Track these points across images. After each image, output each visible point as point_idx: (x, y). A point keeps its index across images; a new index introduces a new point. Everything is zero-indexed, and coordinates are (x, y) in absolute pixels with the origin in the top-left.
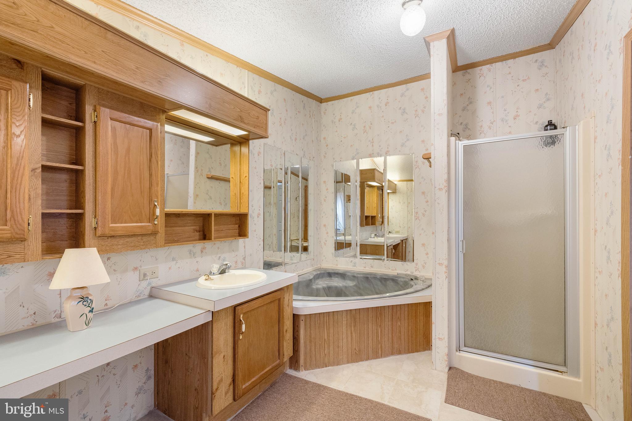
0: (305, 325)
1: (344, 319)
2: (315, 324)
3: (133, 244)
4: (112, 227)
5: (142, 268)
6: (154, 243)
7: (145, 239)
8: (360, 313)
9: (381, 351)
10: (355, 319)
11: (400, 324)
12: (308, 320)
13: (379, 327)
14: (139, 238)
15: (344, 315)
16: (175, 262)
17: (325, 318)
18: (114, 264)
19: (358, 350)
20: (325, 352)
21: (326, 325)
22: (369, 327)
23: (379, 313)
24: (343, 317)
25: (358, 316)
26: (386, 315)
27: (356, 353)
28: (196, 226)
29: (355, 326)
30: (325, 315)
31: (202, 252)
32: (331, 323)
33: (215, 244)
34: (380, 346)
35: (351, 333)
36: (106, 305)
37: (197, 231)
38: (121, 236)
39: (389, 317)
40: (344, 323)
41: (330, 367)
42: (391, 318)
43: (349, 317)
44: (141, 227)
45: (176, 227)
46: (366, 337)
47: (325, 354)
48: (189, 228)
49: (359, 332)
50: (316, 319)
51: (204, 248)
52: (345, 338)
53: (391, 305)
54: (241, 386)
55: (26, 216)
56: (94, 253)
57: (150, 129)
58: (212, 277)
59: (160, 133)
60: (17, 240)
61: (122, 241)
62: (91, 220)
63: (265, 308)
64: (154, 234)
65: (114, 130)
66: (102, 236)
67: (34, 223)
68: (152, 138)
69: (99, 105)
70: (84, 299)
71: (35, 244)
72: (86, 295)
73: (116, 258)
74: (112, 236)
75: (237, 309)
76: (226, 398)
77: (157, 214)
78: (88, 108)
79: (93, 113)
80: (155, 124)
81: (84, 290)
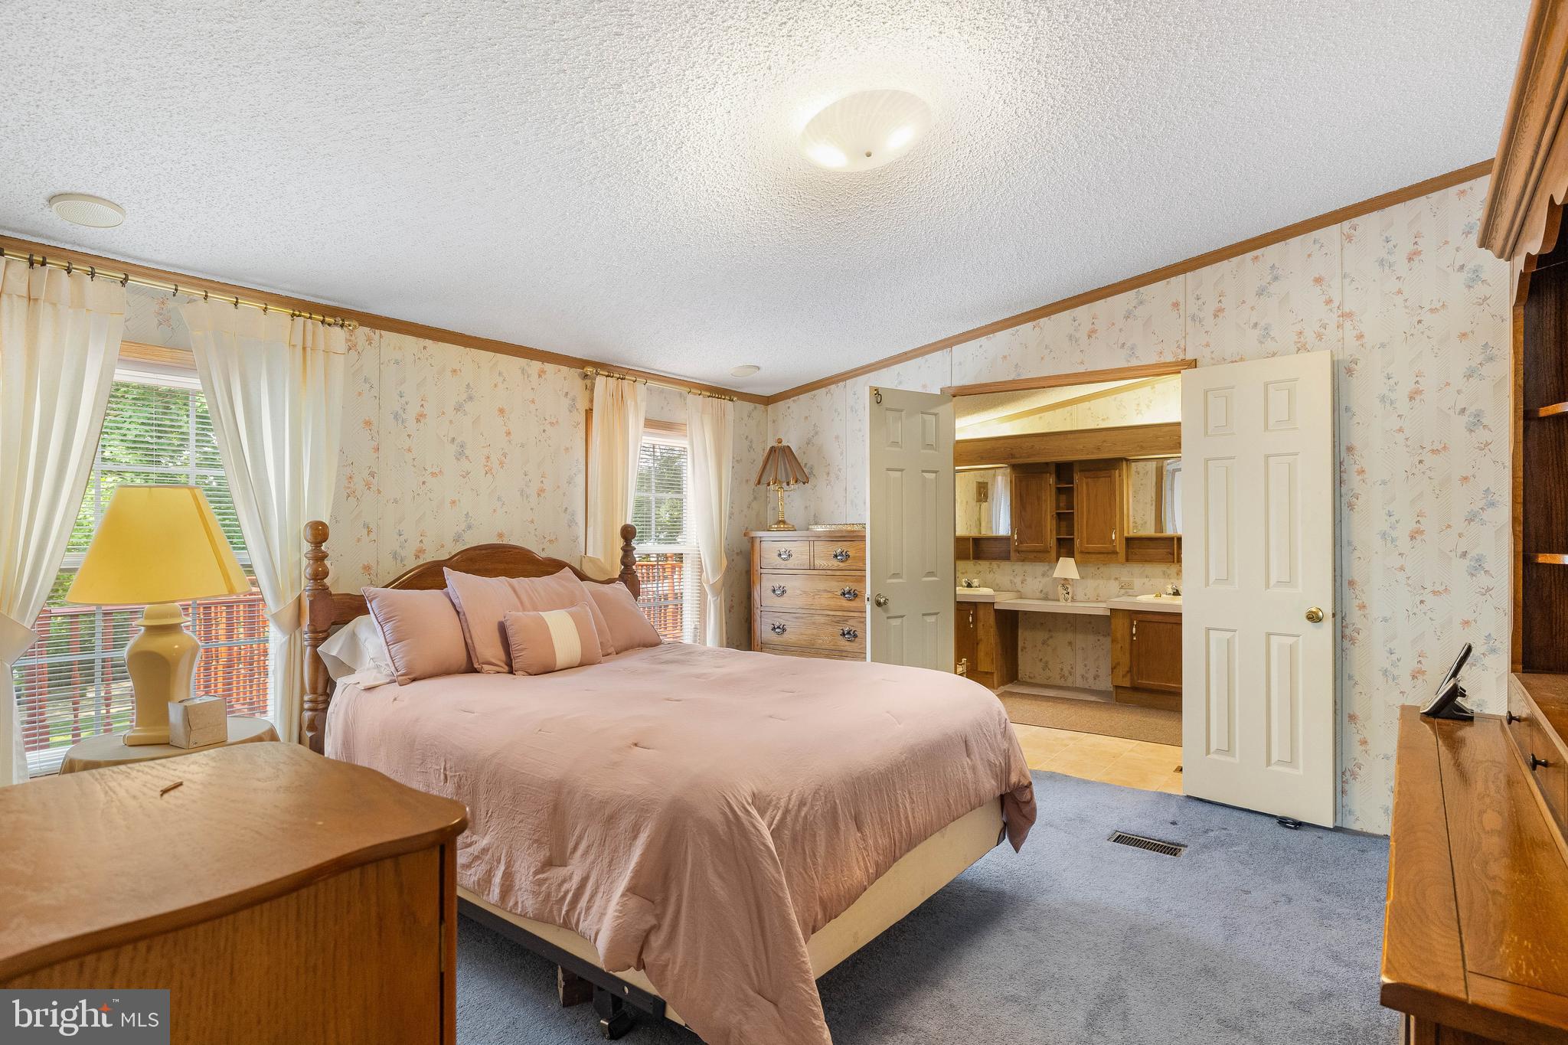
3: (1101, 559)
4: (1086, 545)
6: (1117, 560)
7: (1111, 556)
14: (1106, 555)
16: (1148, 579)
18: (1102, 572)
28: (1169, 549)
36: (1097, 599)
37: (1170, 554)
38: (1094, 553)
44: (1104, 547)
45: (1149, 549)
48: (1161, 550)
54: (1136, 678)
55: (1049, 539)
56: (1071, 561)
57: (1110, 477)
58: (1164, 596)
59: (1120, 476)
60: (1046, 551)
61: (1094, 556)
62: (1077, 542)
63: (1169, 626)
64: (1115, 553)
65: (1087, 484)
66: (1082, 552)
67: (1053, 543)
68: (1112, 483)
69: (1080, 472)
70: (1063, 585)
71: (1054, 554)
72: (1065, 582)
73: (1102, 569)
74: (1089, 553)
75: (1132, 614)
76: (1124, 680)
77: (1114, 538)
78: (1075, 475)
79: (1076, 477)
80: (1113, 471)
81: (1066, 579)
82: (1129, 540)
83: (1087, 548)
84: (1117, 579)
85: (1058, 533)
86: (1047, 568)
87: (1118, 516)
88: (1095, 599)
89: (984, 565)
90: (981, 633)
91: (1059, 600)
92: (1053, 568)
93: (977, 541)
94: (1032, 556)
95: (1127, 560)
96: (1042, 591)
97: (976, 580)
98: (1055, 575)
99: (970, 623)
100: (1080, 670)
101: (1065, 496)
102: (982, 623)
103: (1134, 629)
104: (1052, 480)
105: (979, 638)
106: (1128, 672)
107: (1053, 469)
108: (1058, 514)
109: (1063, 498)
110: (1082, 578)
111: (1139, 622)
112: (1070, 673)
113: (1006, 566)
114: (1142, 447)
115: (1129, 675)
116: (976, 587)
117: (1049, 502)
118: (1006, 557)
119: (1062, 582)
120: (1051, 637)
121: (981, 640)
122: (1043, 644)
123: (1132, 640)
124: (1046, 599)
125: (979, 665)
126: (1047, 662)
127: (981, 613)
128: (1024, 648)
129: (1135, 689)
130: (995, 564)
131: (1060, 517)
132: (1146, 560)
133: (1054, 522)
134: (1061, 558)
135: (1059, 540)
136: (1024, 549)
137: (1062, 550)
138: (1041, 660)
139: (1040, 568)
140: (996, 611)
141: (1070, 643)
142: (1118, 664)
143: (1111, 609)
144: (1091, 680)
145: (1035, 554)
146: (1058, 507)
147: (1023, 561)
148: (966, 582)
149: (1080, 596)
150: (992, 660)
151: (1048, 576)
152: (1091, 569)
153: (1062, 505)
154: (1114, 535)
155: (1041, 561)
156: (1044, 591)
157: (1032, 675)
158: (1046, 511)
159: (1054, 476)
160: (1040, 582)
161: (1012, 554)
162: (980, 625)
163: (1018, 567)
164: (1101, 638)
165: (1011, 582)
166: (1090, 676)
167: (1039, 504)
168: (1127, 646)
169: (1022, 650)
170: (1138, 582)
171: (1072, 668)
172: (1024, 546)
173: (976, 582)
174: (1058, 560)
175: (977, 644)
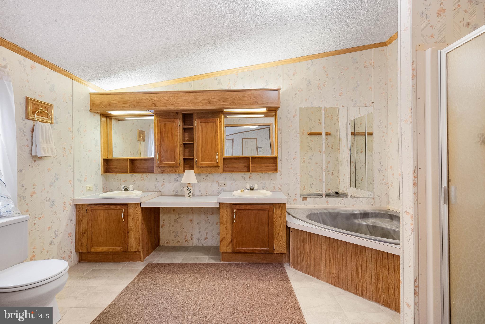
0: (294, 236)
1: (323, 243)
2: (300, 238)
3: (209, 171)
4: (201, 163)
5: (220, 182)
6: (218, 171)
7: (214, 169)
8: (338, 243)
9: (362, 290)
10: (333, 247)
11: (387, 274)
12: (296, 233)
13: (359, 266)
14: (212, 168)
15: (323, 240)
16: (234, 181)
17: (308, 236)
18: (209, 178)
19: (335, 275)
20: (307, 263)
21: (309, 242)
22: (348, 260)
23: (359, 251)
24: (322, 241)
25: (336, 246)
26: (367, 256)
27: (334, 277)
28: (245, 164)
29: (333, 253)
30: (307, 234)
31: (250, 178)
32: (312, 242)
33: (258, 174)
34: (360, 284)
35: (330, 258)
36: (206, 194)
37: (246, 167)
38: (205, 167)
39: (372, 260)
40: (323, 246)
41: (311, 276)
42: (375, 262)
43: (327, 243)
44: (211, 164)
45: (235, 164)
46: (344, 268)
47: (307, 264)
48: (241, 165)
49: (337, 260)
50: (301, 234)
51: (251, 176)
52: (324, 259)
53: (374, 249)
54: (235, 247)
55: (178, 159)
56: (192, 172)
57: (215, 122)
58: (245, 191)
59: (220, 122)
60: (177, 167)
61: (206, 169)
62: (195, 161)
63: (255, 212)
64: (218, 167)
65: (202, 126)
66: (198, 167)
67: (181, 162)
68: (216, 125)
69: (197, 118)
70: (188, 187)
71: (181, 168)
72: (189, 186)
73: (210, 176)
74: (202, 167)
75: (233, 206)
76: (228, 248)
77: (217, 158)
78: (194, 120)
79: (195, 122)
80: (217, 119)
81: (189, 184)
82: (225, 159)
83: (201, 164)
84: (217, 182)
85: (184, 155)
86: (177, 176)
87: (219, 145)
88: (205, 194)
89: (138, 176)
90: (131, 224)
91: (184, 196)
92: (181, 177)
93: (132, 161)
94: (168, 169)
95: (224, 171)
96: (174, 190)
97: (131, 186)
98: (183, 181)
99: (122, 219)
100: (196, 235)
101: (188, 134)
102: (131, 218)
103: (235, 215)
104: (180, 123)
105: (129, 228)
106: (230, 243)
107: (181, 117)
108: (184, 144)
109: (187, 135)
110: (198, 182)
111: (237, 210)
112: (191, 238)
113: (151, 176)
114: (235, 103)
115: (231, 244)
116: (131, 190)
117: (178, 136)
118: (151, 171)
119: (187, 185)
120: (180, 217)
121: (131, 229)
122: (175, 222)
123: (233, 222)
124: (177, 195)
125: (129, 247)
126: (177, 233)
127: (131, 210)
128: (163, 225)
129: (234, 252)
130: (145, 175)
131: (185, 145)
132: (234, 170)
133: (182, 149)
134: (186, 171)
135: (185, 160)
136: (163, 165)
137: (186, 166)
138: (174, 232)
139: (173, 177)
140: (142, 208)
141: (191, 220)
142: (224, 238)
143: (219, 203)
144: (203, 241)
145: (170, 169)
146: (184, 140)
147: (162, 173)
148: (123, 188)
149: (197, 193)
150: (139, 243)
151: (178, 181)
152: (203, 177)
153: (186, 139)
154: (217, 156)
155: (173, 172)
156: (176, 190)
157: (168, 242)
158: (177, 142)
159: (181, 121)
160: (173, 185)
161: (156, 169)
162: (130, 219)
163: (160, 177)
164: (209, 216)
165: (155, 185)
166: (203, 239)
167: (172, 137)
168: (230, 226)
169: (162, 227)
170: (229, 183)
171: (192, 235)
172: (163, 164)
173: (131, 187)
174: (184, 171)
175: (128, 232)
